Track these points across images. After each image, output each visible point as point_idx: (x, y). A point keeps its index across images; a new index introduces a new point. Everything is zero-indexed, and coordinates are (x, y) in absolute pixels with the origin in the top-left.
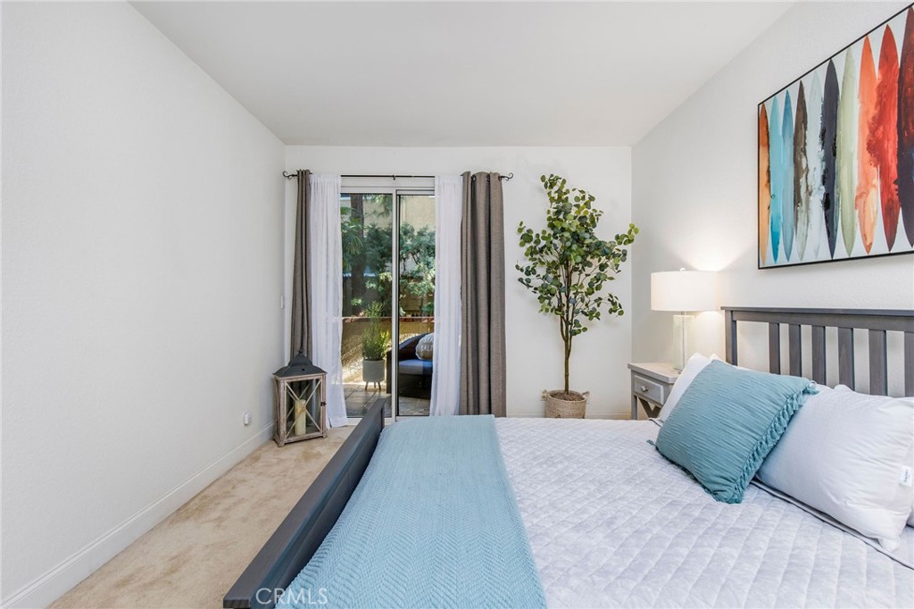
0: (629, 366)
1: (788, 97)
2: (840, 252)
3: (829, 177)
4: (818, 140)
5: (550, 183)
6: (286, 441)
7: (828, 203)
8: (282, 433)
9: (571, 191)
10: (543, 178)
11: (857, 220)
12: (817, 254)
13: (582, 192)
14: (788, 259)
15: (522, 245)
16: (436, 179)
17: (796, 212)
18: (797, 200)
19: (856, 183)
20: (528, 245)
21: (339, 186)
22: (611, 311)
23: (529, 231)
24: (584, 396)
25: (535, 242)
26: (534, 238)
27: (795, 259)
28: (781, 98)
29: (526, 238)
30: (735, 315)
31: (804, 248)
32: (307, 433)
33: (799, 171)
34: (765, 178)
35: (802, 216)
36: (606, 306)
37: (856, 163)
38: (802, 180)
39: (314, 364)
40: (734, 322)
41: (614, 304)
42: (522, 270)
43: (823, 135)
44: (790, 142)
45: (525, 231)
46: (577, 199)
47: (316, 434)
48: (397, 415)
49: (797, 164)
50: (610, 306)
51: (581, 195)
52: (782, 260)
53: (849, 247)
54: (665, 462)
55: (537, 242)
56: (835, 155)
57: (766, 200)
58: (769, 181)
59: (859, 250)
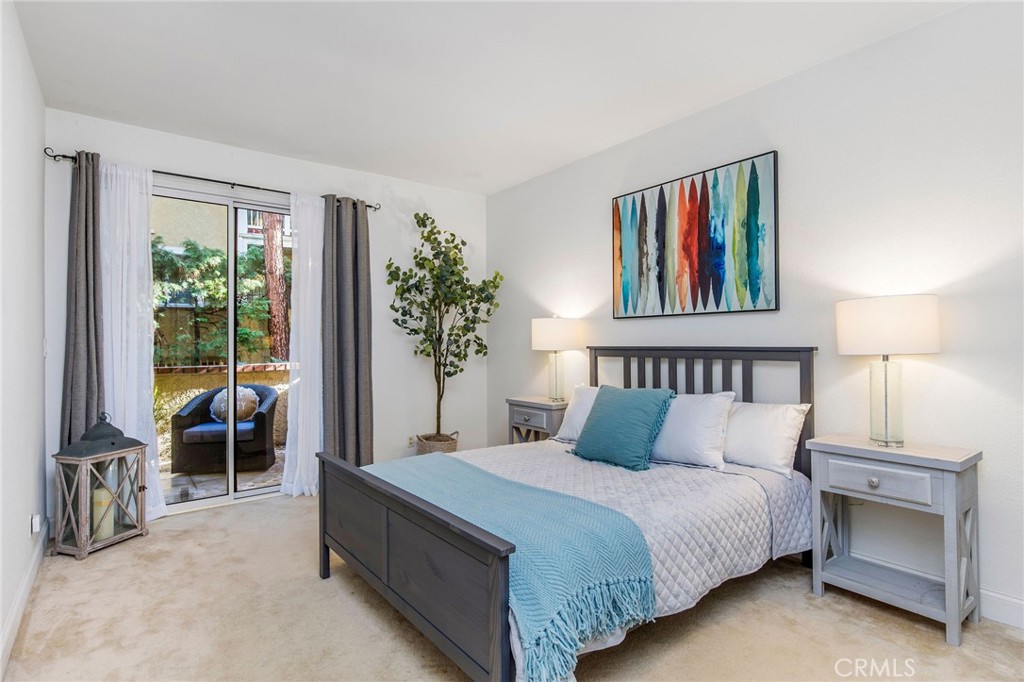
0: (507, 401)
1: (634, 201)
2: (668, 311)
3: (661, 261)
4: (654, 236)
5: (422, 221)
6: (89, 549)
7: (661, 278)
8: (84, 538)
9: (442, 232)
10: (416, 216)
11: (677, 292)
12: (653, 310)
13: (452, 235)
14: (635, 312)
15: (389, 282)
16: (292, 197)
17: (640, 281)
18: (641, 273)
19: (676, 268)
20: (395, 283)
21: (150, 184)
22: (477, 352)
23: (398, 268)
24: (454, 437)
25: (403, 280)
26: (401, 276)
27: (639, 313)
28: (629, 199)
29: (394, 275)
30: (597, 352)
31: (645, 305)
32: (115, 534)
33: (642, 254)
34: (619, 253)
35: (644, 285)
36: (473, 347)
37: (676, 256)
38: (644, 260)
39: (126, 435)
40: (596, 358)
41: (479, 345)
42: (397, 311)
43: (657, 232)
44: (636, 232)
45: (393, 269)
46: (447, 241)
47: (133, 532)
48: (235, 490)
49: (641, 249)
50: (476, 347)
51: (450, 238)
52: (630, 313)
53: (673, 309)
54: (587, 463)
55: (405, 280)
56: (664, 247)
57: (619, 270)
58: (621, 256)
59: (678, 310)
